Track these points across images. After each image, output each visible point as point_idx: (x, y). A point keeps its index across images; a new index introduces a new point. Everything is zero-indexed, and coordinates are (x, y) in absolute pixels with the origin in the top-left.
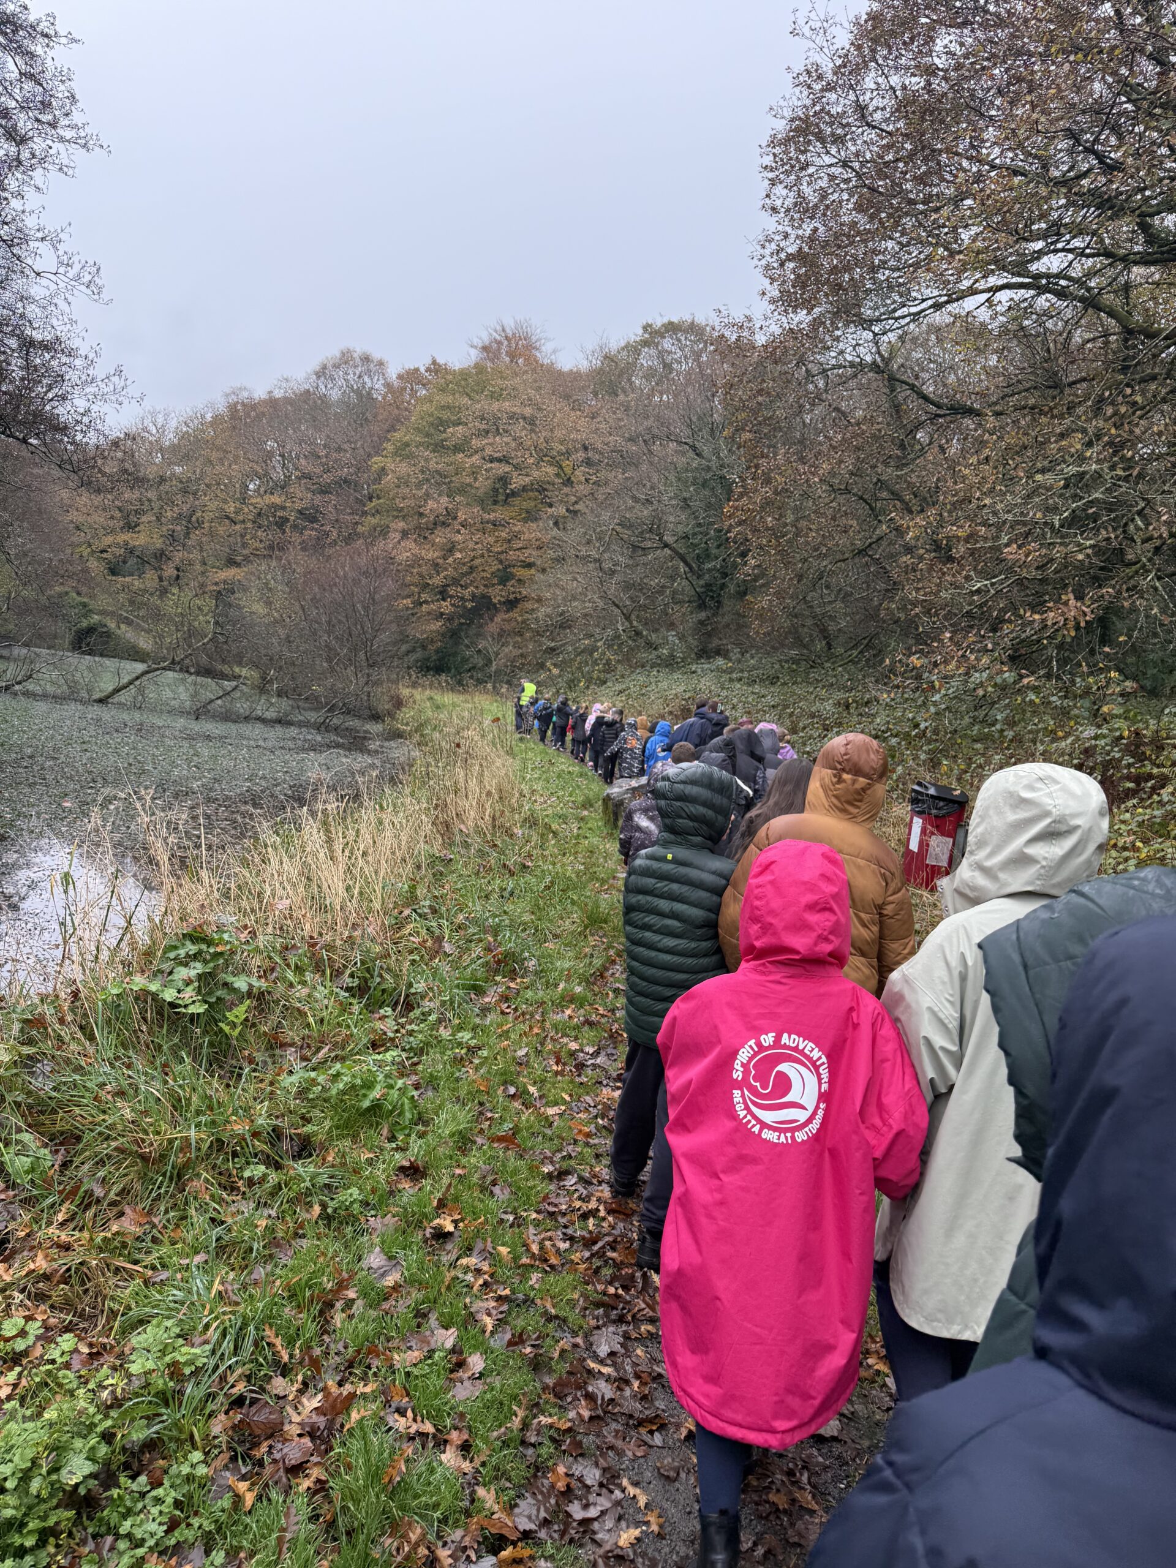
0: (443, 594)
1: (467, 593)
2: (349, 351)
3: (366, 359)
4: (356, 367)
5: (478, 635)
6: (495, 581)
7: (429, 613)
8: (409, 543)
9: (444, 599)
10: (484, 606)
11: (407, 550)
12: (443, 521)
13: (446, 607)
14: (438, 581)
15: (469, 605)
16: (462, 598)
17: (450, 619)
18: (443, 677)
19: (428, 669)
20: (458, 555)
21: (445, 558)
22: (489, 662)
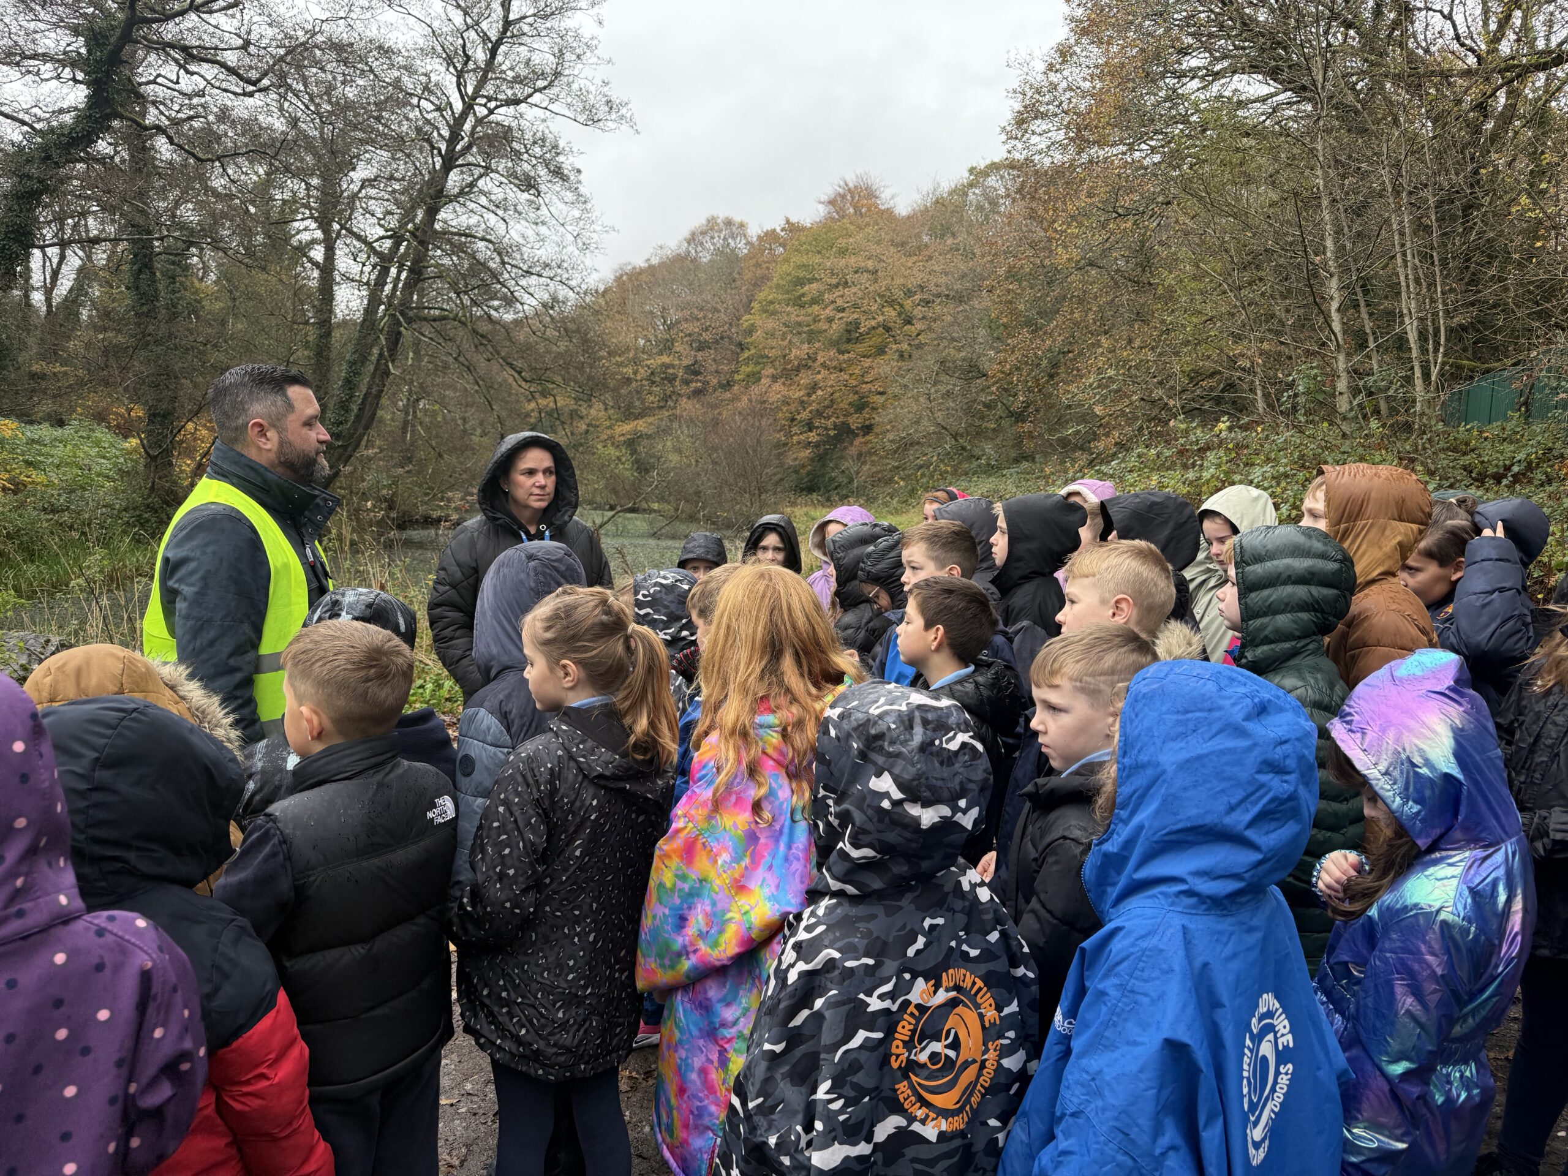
0: (810, 427)
1: (829, 423)
2: (713, 218)
3: (729, 223)
4: (720, 231)
5: (841, 458)
6: (852, 410)
7: (799, 443)
8: (777, 386)
9: (811, 430)
10: (845, 432)
11: (777, 392)
12: (805, 365)
13: (813, 437)
14: (805, 415)
15: (832, 433)
16: (826, 429)
17: (817, 445)
18: (814, 495)
19: (802, 490)
20: (820, 393)
21: (809, 395)
22: (851, 481)
